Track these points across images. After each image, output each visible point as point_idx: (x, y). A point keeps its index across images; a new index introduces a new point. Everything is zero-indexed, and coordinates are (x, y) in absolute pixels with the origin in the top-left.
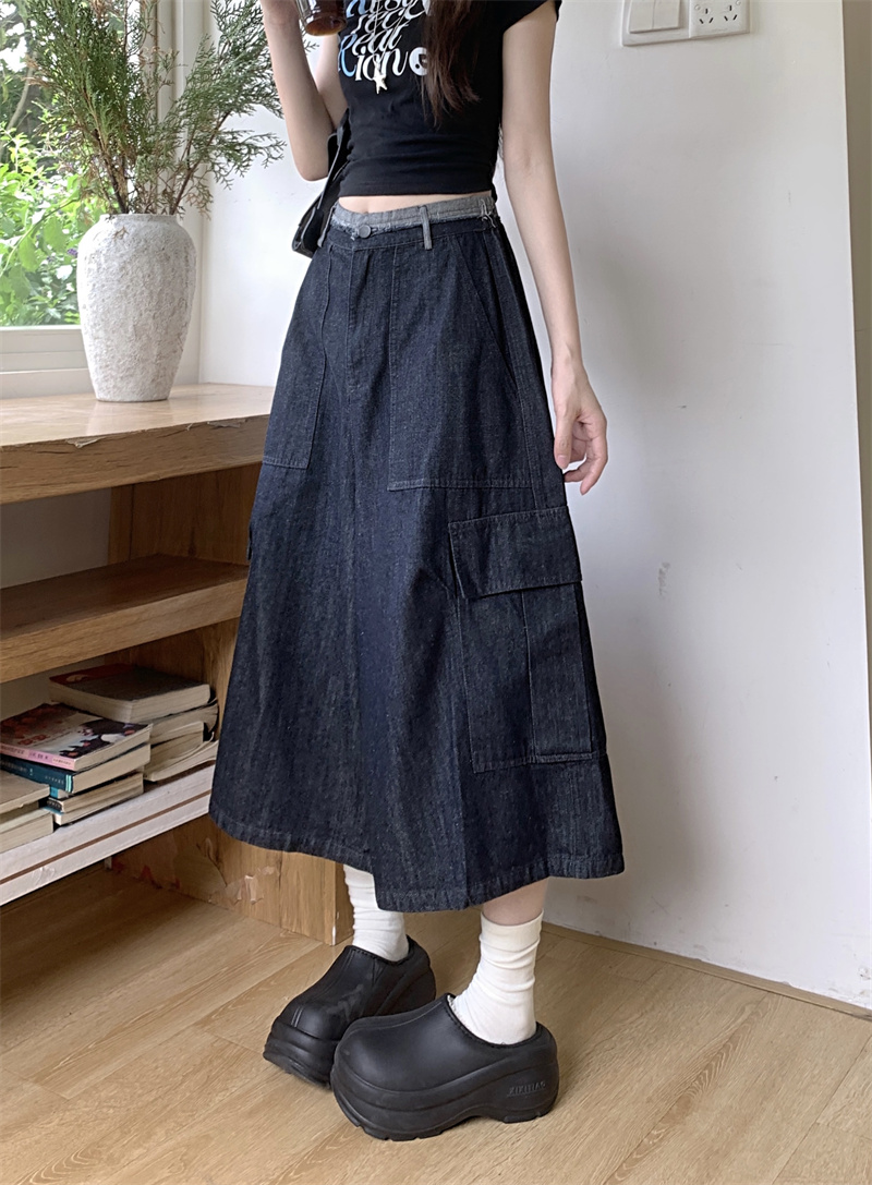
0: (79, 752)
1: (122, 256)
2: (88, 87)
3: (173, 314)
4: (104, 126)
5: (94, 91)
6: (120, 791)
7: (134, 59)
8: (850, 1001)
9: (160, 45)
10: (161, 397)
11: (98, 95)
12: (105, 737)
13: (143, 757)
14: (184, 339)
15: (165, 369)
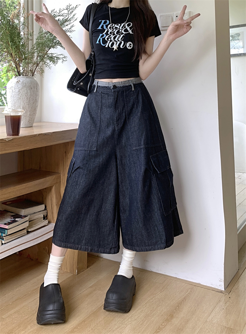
0: (9, 224)
1: (19, 88)
2: (9, 41)
3: (33, 104)
4: (14, 52)
5: (11, 42)
6: (20, 234)
7: (22, 33)
8: (216, 288)
9: (29, 29)
10: (31, 126)
11: (12, 43)
12: (16, 219)
13: (27, 224)
14: (37, 110)
15: (31, 118)
